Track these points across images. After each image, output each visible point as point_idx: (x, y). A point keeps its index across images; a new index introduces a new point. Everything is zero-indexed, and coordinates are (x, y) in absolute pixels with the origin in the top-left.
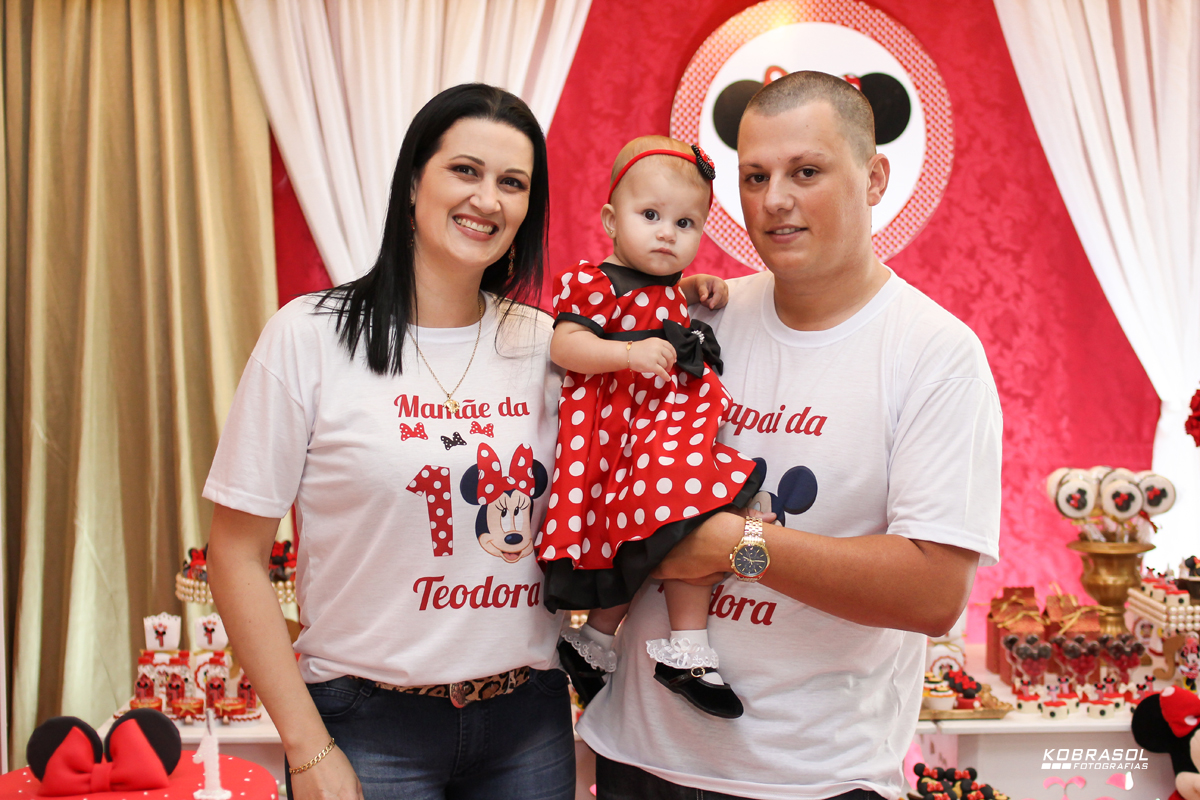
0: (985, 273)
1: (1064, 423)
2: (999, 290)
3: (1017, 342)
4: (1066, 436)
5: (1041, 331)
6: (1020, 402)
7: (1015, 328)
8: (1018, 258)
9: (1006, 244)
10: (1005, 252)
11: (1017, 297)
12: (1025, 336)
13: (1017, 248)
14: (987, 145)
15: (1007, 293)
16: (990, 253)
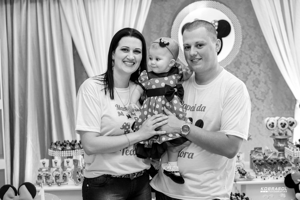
0: (251, 69)
1: (272, 106)
2: (254, 73)
3: (259, 86)
4: (273, 109)
5: (266, 83)
6: (261, 101)
7: (259, 82)
8: (259, 65)
9: (256, 61)
10: (256, 63)
11: (259, 74)
12: (262, 84)
13: (259, 62)
14: (250, 37)
15: (257, 74)
16: (252, 64)
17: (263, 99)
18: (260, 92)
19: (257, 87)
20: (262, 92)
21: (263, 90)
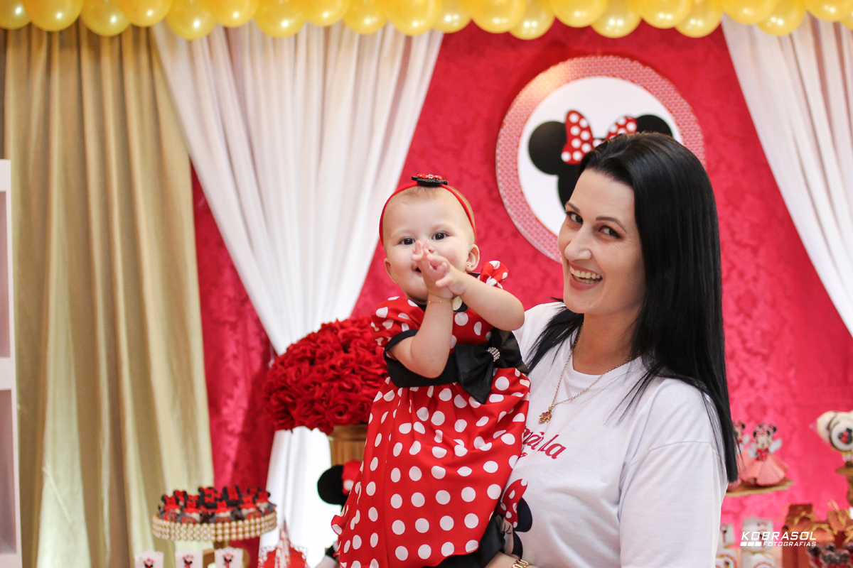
1: (792, 373)
2: (741, 275)
3: (756, 313)
4: (794, 382)
5: (773, 305)
6: (759, 358)
7: (754, 302)
8: (755, 251)
9: (746, 240)
10: (745, 246)
11: (755, 279)
12: (761, 309)
13: (754, 243)
14: (730, 167)
15: (748, 277)
17: (765, 351)
18: (758, 333)
19: (749, 316)
20: (764, 334)
21: (765, 325)
